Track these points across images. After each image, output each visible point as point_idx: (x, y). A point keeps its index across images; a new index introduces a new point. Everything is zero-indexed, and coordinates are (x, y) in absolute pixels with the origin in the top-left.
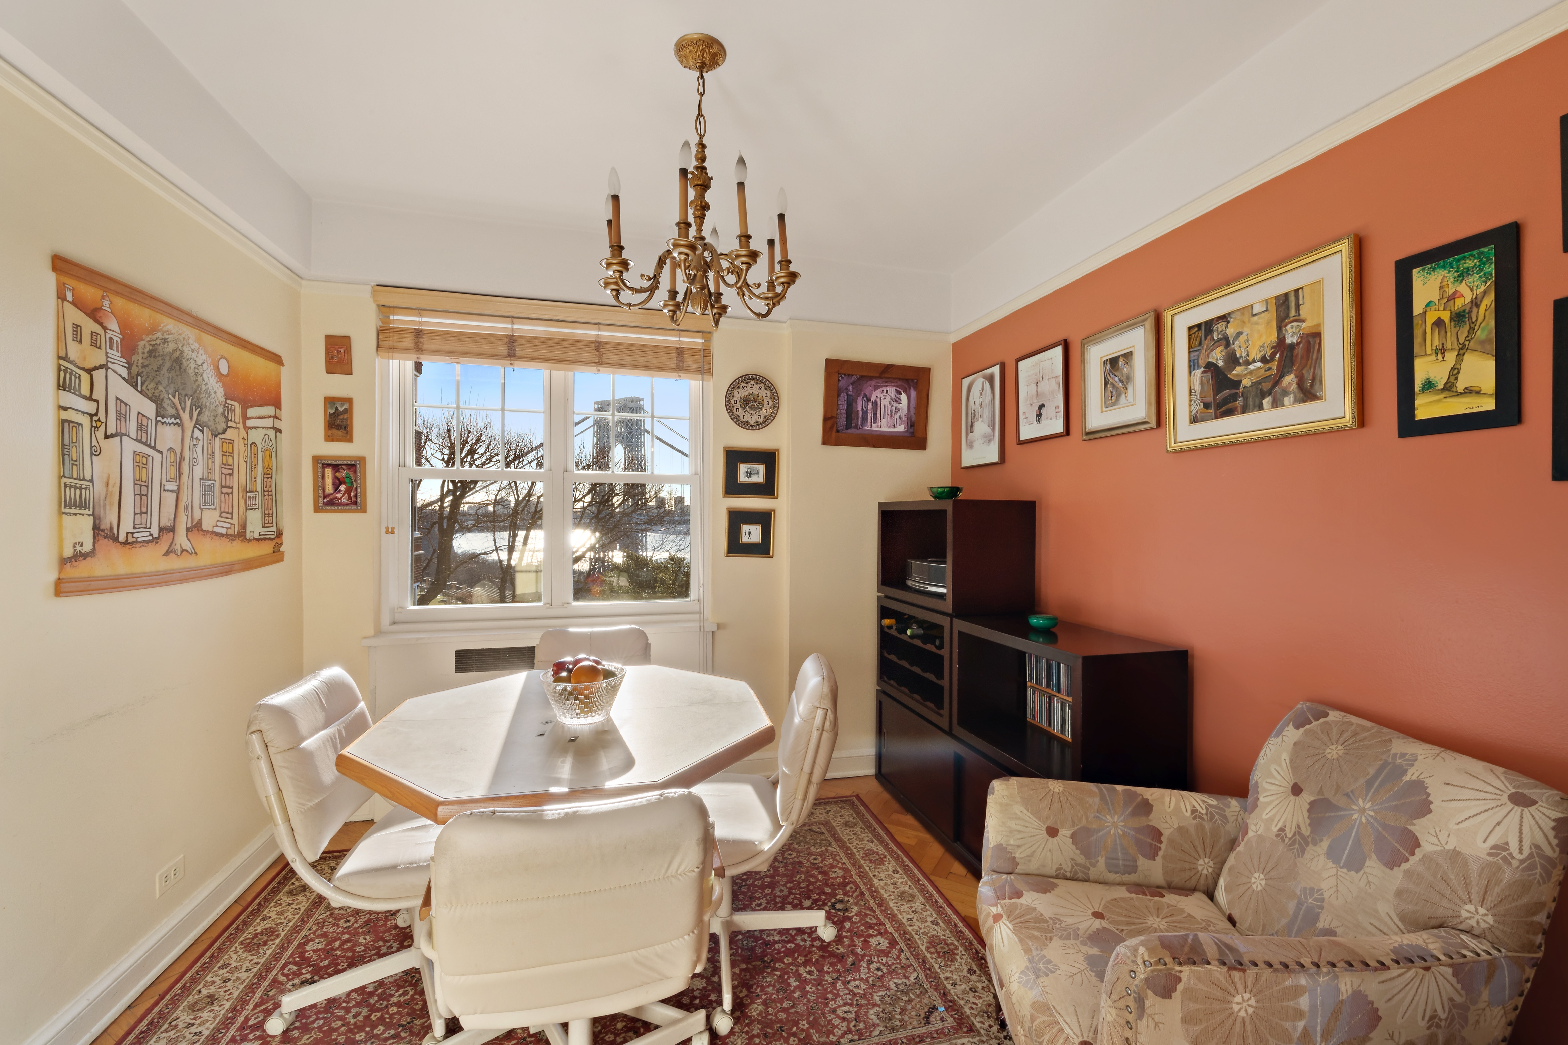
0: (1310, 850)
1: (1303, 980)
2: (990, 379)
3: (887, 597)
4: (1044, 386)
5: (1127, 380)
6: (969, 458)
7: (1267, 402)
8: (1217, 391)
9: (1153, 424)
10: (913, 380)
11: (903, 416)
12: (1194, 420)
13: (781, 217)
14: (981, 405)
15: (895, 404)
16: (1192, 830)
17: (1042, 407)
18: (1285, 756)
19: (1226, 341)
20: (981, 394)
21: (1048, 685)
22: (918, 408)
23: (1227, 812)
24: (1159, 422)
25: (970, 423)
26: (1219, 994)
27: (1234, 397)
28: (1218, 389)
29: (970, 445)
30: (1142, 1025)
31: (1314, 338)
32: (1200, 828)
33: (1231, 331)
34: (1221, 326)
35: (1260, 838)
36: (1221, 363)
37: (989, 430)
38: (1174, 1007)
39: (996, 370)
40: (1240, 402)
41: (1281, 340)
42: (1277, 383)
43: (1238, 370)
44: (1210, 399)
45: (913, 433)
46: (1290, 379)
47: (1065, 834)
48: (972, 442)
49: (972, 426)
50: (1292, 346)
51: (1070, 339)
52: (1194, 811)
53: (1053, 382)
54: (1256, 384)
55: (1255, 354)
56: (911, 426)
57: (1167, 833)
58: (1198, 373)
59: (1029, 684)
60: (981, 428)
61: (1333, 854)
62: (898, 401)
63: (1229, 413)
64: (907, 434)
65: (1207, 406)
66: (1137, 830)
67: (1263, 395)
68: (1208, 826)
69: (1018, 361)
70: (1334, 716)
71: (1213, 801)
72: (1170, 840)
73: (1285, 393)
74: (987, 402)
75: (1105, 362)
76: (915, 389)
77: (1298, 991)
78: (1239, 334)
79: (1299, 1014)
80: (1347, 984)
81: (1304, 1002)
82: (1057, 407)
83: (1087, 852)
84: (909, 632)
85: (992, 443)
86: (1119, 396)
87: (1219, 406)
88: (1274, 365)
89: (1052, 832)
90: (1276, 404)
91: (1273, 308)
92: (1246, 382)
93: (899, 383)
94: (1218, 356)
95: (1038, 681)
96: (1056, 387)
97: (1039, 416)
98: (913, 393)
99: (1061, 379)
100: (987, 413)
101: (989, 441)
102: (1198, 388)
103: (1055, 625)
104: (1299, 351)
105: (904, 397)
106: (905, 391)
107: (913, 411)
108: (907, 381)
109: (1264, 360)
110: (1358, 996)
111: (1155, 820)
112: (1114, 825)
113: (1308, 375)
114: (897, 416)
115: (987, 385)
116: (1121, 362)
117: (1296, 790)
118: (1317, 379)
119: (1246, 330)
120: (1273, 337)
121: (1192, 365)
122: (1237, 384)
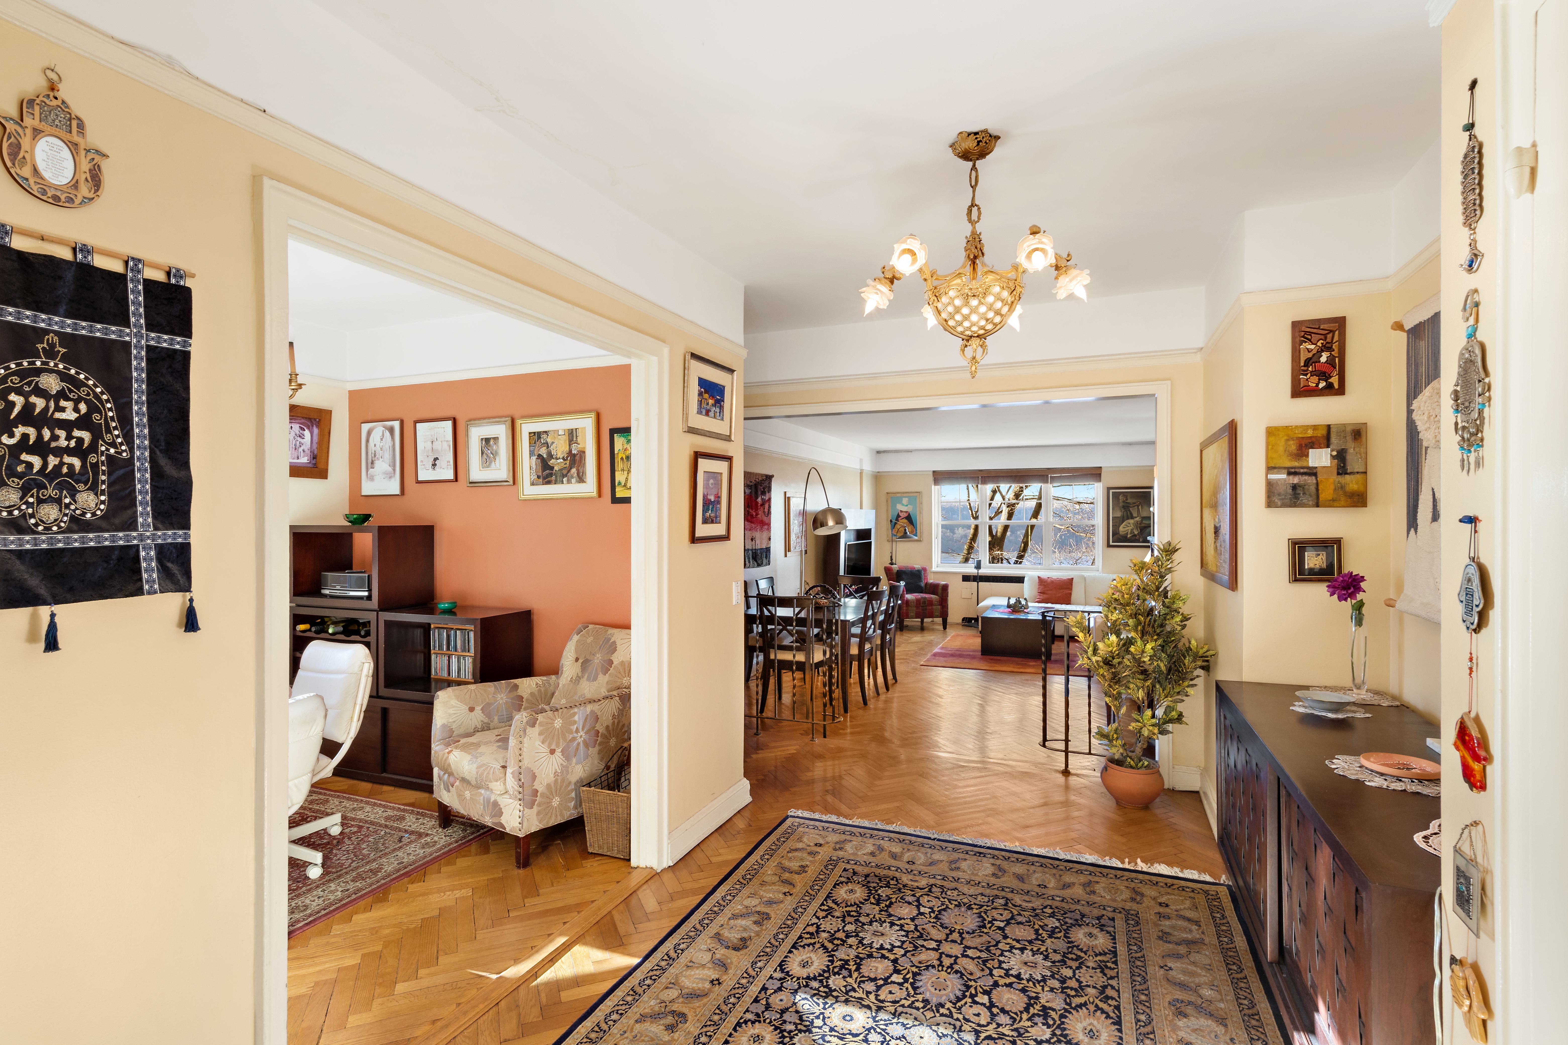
0: (581, 681)
1: (576, 710)
2: (391, 430)
3: (298, 606)
4: (437, 445)
5: (495, 454)
6: (368, 488)
7: (565, 480)
8: (543, 470)
9: (511, 483)
10: (315, 419)
11: (306, 450)
12: (533, 484)
13: (291, 344)
14: (381, 449)
15: (299, 439)
16: (536, 693)
17: (436, 459)
18: (573, 648)
19: (547, 445)
20: (382, 439)
21: (448, 649)
22: (320, 443)
23: (551, 681)
24: (514, 482)
25: (370, 461)
26: (550, 721)
27: (551, 475)
28: (544, 470)
29: (371, 478)
30: (525, 740)
31: (582, 453)
32: (540, 691)
33: (549, 440)
34: (544, 436)
35: (564, 685)
36: (545, 456)
37: (390, 469)
38: (537, 729)
39: (396, 425)
40: (553, 478)
41: (570, 451)
42: (569, 471)
43: (553, 461)
44: (540, 474)
45: (315, 464)
46: (574, 470)
47: (478, 709)
48: (372, 476)
49: (372, 463)
50: (575, 455)
51: (457, 417)
52: (537, 684)
53: (445, 444)
54: (561, 470)
55: (560, 455)
56: (314, 458)
57: (525, 697)
58: (534, 458)
59: (432, 652)
60: (382, 466)
61: (588, 679)
62: (301, 436)
63: (549, 483)
64: (310, 465)
65: (539, 477)
66: (512, 699)
67: (564, 476)
68: (543, 689)
69: (416, 422)
70: (591, 626)
71: (544, 678)
72: (527, 700)
73: (572, 477)
74: (387, 447)
75: (482, 439)
76: (318, 426)
77: (575, 714)
78: (553, 443)
79: (575, 722)
80: (589, 708)
81: (576, 718)
82: (448, 462)
83: (489, 716)
84: (331, 631)
85: (393, 479)
86: (490, 463)
87: (544, 478)
88: (568, 462)
89: (472, 709)
90: (569, 482)
91: (567, 434)
92: (556, 468)
93: (303, 421)
94: (543, 452)
95: (441, 647)
96: (447, 448)
97: (434, 465)
98: (316, 431)
99: (451, 443)
100: (387, 456)
101: (390, 477)
102: (534, 467)
103: (456, 607)
104: (577, 458)
105: (307, 433)
106: (308, 428)
107: (315, 446)
108: (310, 419)
109: (563, 458)
110: (592, 711)
111: (520, 692)
112: (502, 698)
113: (581, 470)
114: (301, 449)
115: (387, 434)
116: (492, 442)
117: (577, 660)
118: (584, 473)
119: (556, 442)
120: (567, 449)
121: (531, 454)
122: (552, 468)
